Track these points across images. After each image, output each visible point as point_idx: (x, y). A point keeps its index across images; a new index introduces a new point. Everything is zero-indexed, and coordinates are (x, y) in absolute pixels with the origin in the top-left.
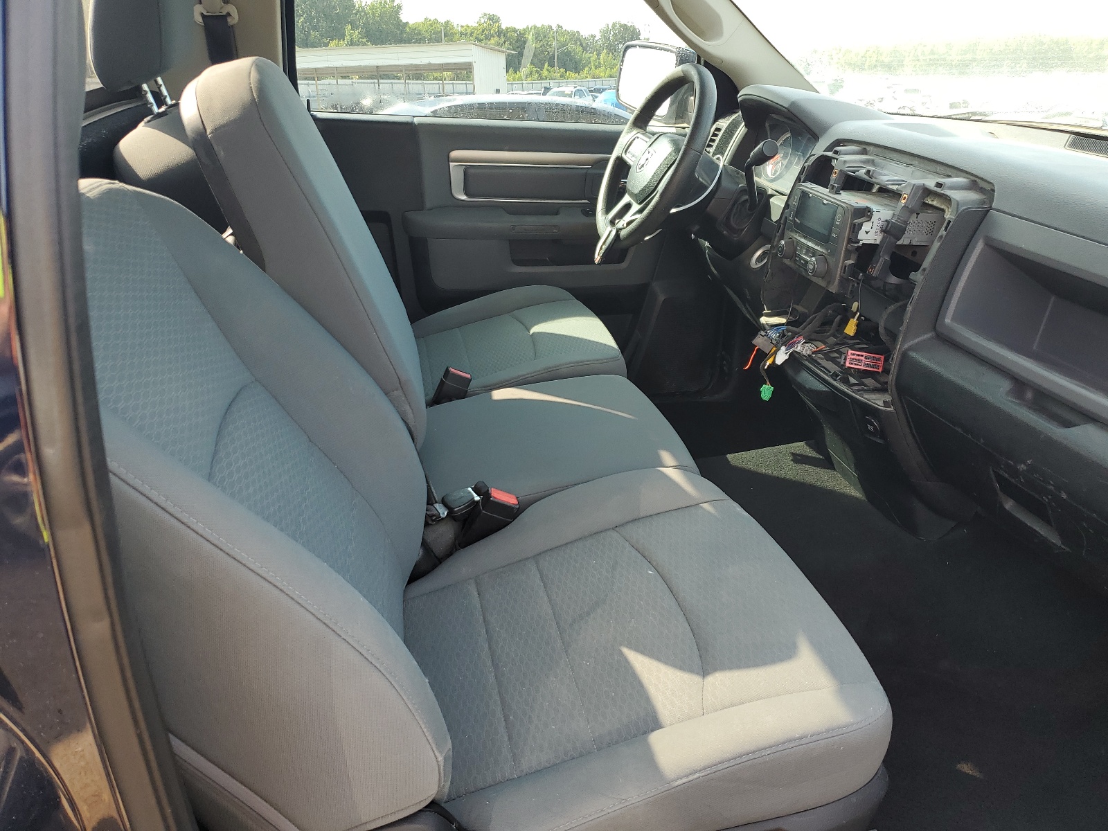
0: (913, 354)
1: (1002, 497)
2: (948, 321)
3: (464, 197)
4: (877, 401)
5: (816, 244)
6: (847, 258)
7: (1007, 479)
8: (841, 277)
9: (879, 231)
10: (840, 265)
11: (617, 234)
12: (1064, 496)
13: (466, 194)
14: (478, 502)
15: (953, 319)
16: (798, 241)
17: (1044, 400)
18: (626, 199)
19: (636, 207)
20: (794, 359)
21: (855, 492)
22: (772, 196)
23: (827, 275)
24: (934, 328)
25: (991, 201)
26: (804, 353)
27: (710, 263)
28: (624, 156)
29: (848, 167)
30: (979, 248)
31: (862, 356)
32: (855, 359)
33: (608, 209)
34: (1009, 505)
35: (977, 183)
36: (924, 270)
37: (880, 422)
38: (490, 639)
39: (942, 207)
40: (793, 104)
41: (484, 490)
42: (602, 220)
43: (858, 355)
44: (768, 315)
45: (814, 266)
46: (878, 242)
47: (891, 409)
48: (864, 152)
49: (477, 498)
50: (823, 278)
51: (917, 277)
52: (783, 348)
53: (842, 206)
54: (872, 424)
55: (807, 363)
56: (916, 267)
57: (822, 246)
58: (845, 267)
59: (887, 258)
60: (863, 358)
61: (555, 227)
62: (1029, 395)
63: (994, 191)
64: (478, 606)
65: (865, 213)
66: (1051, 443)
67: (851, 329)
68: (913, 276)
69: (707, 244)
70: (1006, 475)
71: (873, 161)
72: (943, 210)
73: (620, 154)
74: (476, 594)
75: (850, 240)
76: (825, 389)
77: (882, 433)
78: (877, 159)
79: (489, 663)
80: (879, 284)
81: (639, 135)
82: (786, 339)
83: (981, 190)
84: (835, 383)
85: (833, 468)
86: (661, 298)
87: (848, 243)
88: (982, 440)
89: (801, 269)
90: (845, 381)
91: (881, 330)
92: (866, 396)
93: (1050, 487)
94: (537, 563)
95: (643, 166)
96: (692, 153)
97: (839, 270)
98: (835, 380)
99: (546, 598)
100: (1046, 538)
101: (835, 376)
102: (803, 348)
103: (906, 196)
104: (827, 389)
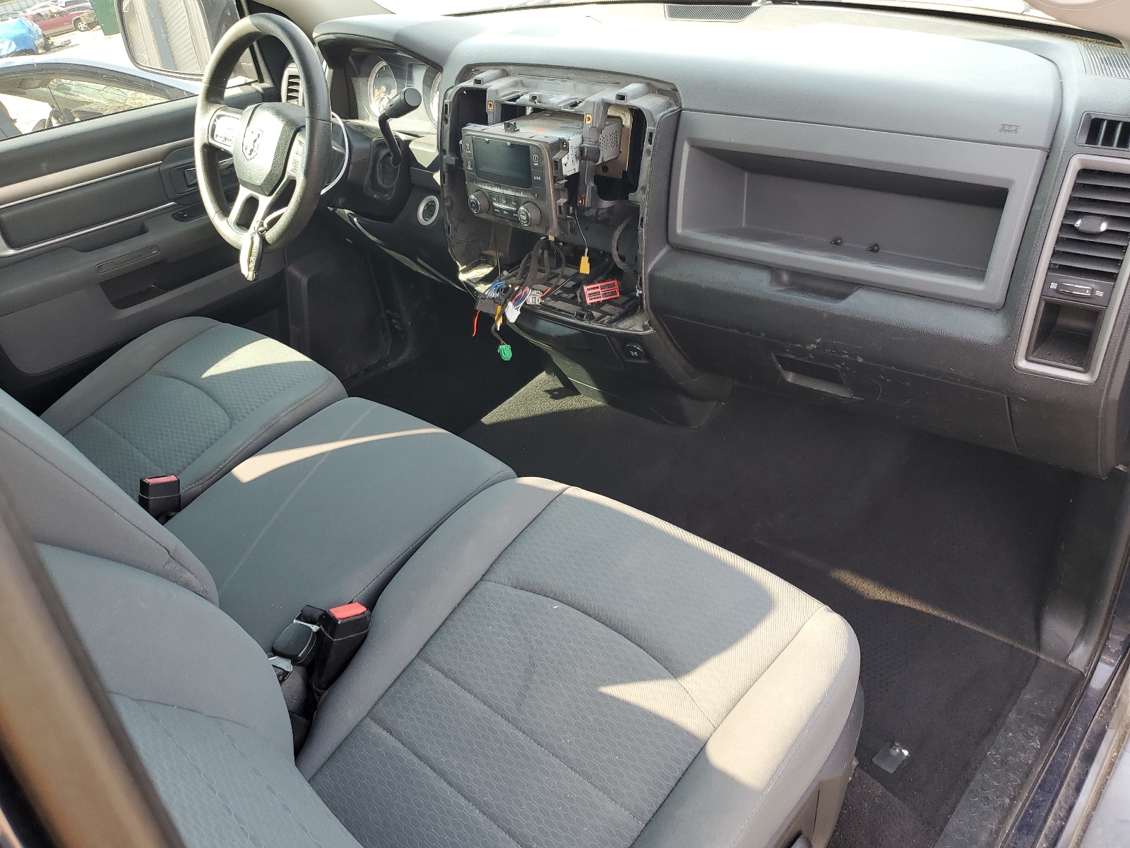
0: (659, 274)
1: (784, 373)
2: (679, 231)
3: (11, 252)
4: (635, 326)
5: (517, 191)
6: (557, 197)
7: (794, 360)
8: (559, 219)
9: (575, 159)
10: (553, 206)
11: (263, 240)
12: (860, 360)
13: (11, 245)
14: (319, 632)
15: (683, 227)
16: (490, 192)
17: (801, 279)
18: (244, 194)
19: (265, 201)
20: (527, 312)
21: (598, 402)
22: (409, 142)
23: (544, 220)
24: (668, 242)
25: (677, 100)
26: (537, 303)
27: (364, 231)
28: (211, 141)
29: (503, 97)
30: (685, 151)
31: (598, 288)
32: (593, 293)
33: (225, 212)
34: (790, 377)
35: (654, 85)
36: (644, 189)
37: (642, 345)
38: (442, 775)
39: (617, 115)
40: (397, 35)
41: (317, 615)
42: (226, 228)
43: (594, 288)
44: (464, 271)
45: (527, 214)
46: (577, 171)
47: (650, 331)
48: (505, 74)
49: (315, 628)
50: (538, 225)
51: (638, 197)
52: (510, 304)
53: (533, 145)
54: (635, 350)
55: (542, 312)
56: (634, 187)
57: (525, 192)
58: (560, 207)
59: (592, 184)
60: (599, 290)
61: (152, 247)
62: (785, 277)
63: (676, 90)
64: (399, 745)
65: (561, 145)
66: (835, 319)
67: (585, 267)
68: (631, 196)
69: (347, 211)
70: (793, 357)
71: (521, 82)
72: (619, 118)
73: (206, 141)
74: (384, 733)
75: (555, 179)
76: (574, 332)
77: (647, 354)
78: (525, 80)
79: (463, 802)
80: (592, 212)
81: (219, 112)
82: (508, 295)
83: (662, 92)
84: (582, 323)
85: (578, 393)
86: (304, 281)
87: (555, 182)
88: (763, 334)
89: (507, 220)
90: (591, 318)
91: (616, 259)
92: (621, 326)
93: (845, 356)
94: (427, 661)
95: (252, 150)
96: (320, 124)
97: (554, 212)
98: (582, 321)
99: (469, 696)
100: (836, 395)
101: (580, 316)
102: (533, 297)
103: (590, 116)
104: (577, 332)
